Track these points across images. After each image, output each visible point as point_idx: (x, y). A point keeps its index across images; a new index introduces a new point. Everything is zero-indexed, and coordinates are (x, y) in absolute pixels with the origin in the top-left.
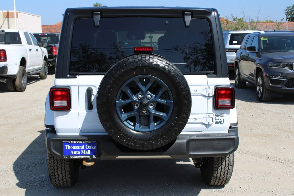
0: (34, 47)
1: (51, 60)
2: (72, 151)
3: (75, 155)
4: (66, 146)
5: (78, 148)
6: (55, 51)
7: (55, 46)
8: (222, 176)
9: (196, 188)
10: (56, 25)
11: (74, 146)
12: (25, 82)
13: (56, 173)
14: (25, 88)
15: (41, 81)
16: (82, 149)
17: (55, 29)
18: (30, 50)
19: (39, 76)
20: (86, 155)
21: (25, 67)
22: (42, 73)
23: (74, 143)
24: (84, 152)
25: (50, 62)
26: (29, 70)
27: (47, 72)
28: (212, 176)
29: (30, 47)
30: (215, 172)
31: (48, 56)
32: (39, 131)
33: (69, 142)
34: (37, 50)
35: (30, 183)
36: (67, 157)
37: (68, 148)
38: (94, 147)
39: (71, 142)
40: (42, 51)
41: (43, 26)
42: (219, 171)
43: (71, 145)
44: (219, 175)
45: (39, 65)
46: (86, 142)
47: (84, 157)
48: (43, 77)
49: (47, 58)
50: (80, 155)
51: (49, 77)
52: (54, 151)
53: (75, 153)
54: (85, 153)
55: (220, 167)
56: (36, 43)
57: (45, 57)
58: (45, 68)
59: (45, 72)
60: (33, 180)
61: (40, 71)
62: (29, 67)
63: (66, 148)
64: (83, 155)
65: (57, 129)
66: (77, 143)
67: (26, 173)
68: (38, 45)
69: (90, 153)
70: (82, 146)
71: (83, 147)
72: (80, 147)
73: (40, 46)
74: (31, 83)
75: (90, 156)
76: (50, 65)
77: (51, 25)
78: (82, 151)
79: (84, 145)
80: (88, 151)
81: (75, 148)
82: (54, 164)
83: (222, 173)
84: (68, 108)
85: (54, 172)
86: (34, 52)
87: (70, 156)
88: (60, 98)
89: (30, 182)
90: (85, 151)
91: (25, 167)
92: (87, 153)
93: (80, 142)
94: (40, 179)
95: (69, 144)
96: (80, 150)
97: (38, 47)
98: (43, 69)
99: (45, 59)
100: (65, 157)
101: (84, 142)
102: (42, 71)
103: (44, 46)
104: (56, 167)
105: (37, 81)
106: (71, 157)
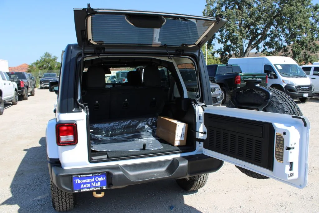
0: (8, 82)
1: (20, 91)
2: (82, 185)
3: (85, 188)
4: (76, 180)
5: (88, 181)
6: (22, 84)
7: (22, 81)
8: (201, 184)
9: (178, 195)
10: (18, 67)
11: (84, 179)
12: (2, 108)
13: (60, 202)
14: (3, 112)
15: (14, 106)
16: (92, 182)
17: (17, 69)
18: (5, 84)
19: (11, 102)
20: (96, 187)
21: (2, 97)
22: (14, 101)
23: (84, 177)
24: (94, 184)
25: (19, 92)
26: (4, 99)
27: (17, 99)
28: (193, 185)
29: (5, 82)
30: (196, 182)
31: (18, 88)
32: (24, 150)
33: (79, 177)
34: (10, 84)
35: (31, 209)
36: (77, 191)
37: (78, 183)
38: (103, 179)
39: (80, 176)
40: (13, 84)
41: (9, 68)
42: (199, 181)
43: (81, 179)
44: (198, 183)
45: (11, 95)
46: (96, 174)
47: (94, 189)
48: (15, 103)
49: (17, 89)
50: (91, 187)
51: (19, 103)
52: (64, 187)
53: (85, 186)
54: (95, 186)
55: (200, 178)
56: (9, 79)
57: (16, 89)
58: (16, 97)
59: (16, 100)
60: (32, 204)
61: (13, 99)
62: (5, 96)
63: (76, 183)
64: (94, 187)
65: (63, 163)
66: (86, 176)
67: (23, 196)
68: (10, 80)
69: (100, 185)
70: (92, 178)
71: (93, 180)
72: (90, 180)
73: (12, 81)
74: (6, 108)
75: (100, 187)
76: (19, 94)
77: (14, 67)
78: (92, 183)
79: (93, 178)
80: (98, 182)
81: (85, 182)
82: (58, 194)
83: (201, 182)
84: (75, 142)
85: (58, 201)
86: (7, 85)
87: (80, 190)
88: (65, 133)
89: (30, 207)
90: (96, 183)
91: (21, 190)
92: (97, 185)
93: (90, 175)
94: (39, 203)
95: (79, 178)
96: (90, 183)
97: (10, 82)
98: (14, 98)
99: (16, 90)
100: (75, 191)
101: (94, 175)
102: (14, 99)
103: (15, 81)
104: (60, 197)
105: (10, 106)
106: (82, 191)
